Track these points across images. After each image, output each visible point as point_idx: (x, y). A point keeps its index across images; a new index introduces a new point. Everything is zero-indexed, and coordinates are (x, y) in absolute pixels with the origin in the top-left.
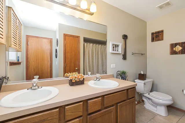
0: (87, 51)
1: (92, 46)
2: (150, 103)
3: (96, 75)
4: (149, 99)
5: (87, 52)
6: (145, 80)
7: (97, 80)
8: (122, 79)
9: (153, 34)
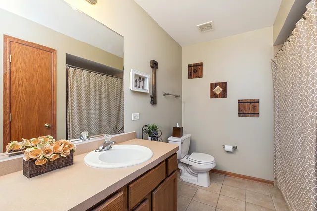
0: (75, 85)
1: (87, 75)
2: (189, 172)
3: (103, 139)
4: (187, 165)
5: (75, 88)
6: (182, 136)
7: (106, 148)
8: (151, 140)
9: (189, 66)
